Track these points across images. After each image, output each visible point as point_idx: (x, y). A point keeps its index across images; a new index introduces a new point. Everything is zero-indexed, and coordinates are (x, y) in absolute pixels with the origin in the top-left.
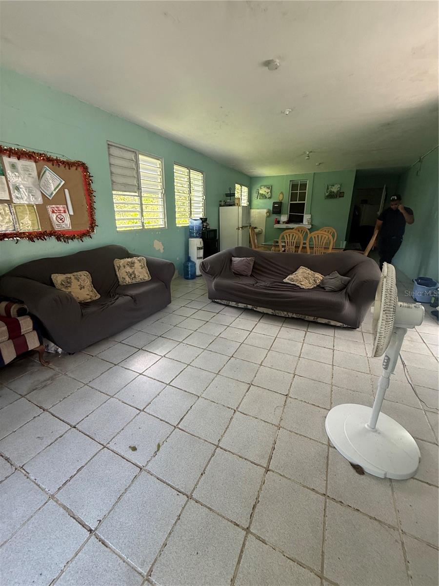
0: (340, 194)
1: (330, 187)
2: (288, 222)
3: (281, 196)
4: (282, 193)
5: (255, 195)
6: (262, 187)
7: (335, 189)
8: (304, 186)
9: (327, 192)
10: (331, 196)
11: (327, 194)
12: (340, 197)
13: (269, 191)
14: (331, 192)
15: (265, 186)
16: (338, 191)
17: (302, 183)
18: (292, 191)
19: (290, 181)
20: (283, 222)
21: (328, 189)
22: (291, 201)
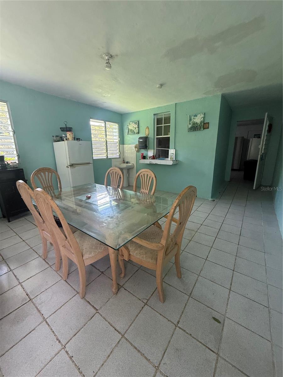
0: (205, 126)
1: (193, 117)
2: (154, 158)
3: (147, 130)
4: (148, 128)
5: (126, 131)
6: (131, 123)
7: (198, 120)
8: (167, 120)
9: (190, 124)
10: (195, 128)
11: (190, 126)
12: (204, 129)
13: (137, 126)
14: (194, 124)
15: (133, 122)
16: (201, 123)
17: (166, 116)
18: (157, 125)
19: (154, 115)
20: (150, 157)
21: (190, 120)
22: (157, 136)
